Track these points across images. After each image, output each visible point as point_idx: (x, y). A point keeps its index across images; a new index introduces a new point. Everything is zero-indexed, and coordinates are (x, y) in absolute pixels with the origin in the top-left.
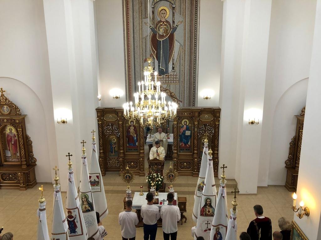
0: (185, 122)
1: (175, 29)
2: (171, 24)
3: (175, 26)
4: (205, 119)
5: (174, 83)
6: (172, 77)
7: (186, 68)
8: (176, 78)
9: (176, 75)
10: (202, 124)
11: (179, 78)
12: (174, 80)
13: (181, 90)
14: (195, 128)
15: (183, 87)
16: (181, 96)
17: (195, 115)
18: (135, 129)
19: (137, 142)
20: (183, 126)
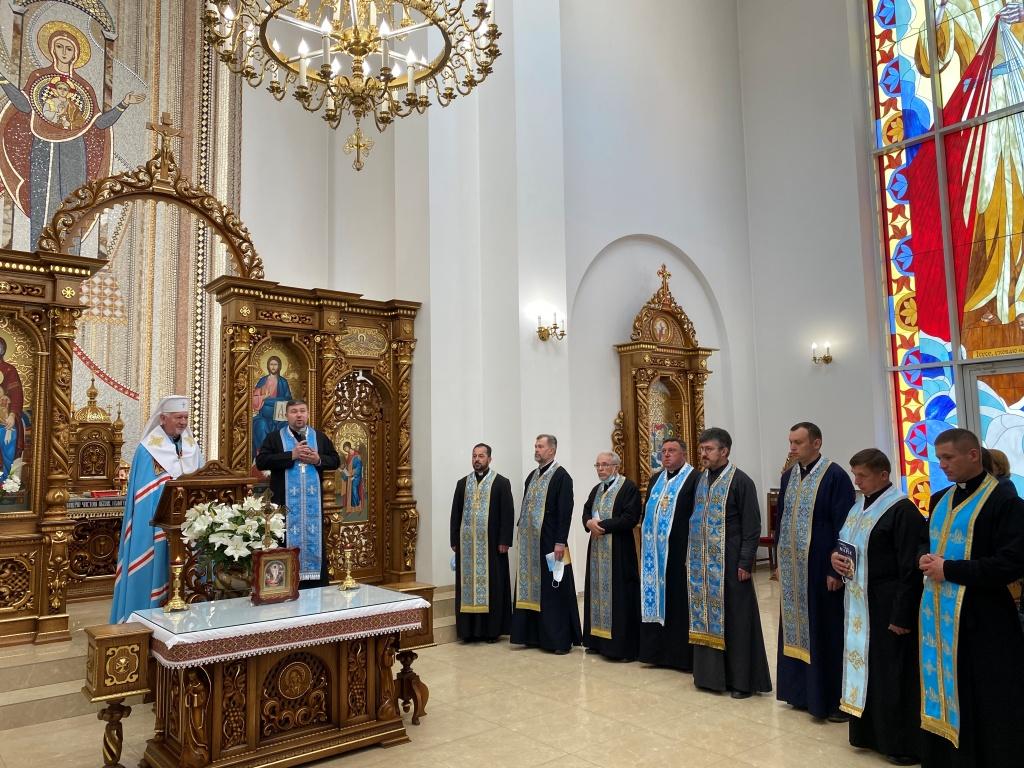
0: (274, 362)
1: (112, 116)
2: (99, 92)
3: (114, 103)
4: (358, 348)
5: (104, 315)
6: (93, 294)
7: (160, 261)
8: (113, 298)
9: (114, 287)
10: (348, 368)
11: (125, 299)
12: (104, 305)
13: (134, 346)
14: (326, 380)
15: (144, 335)
16: (133, 374)
17: (325, 323)
18: (11, 386)
19: (15, 459)
20: (263, 380)
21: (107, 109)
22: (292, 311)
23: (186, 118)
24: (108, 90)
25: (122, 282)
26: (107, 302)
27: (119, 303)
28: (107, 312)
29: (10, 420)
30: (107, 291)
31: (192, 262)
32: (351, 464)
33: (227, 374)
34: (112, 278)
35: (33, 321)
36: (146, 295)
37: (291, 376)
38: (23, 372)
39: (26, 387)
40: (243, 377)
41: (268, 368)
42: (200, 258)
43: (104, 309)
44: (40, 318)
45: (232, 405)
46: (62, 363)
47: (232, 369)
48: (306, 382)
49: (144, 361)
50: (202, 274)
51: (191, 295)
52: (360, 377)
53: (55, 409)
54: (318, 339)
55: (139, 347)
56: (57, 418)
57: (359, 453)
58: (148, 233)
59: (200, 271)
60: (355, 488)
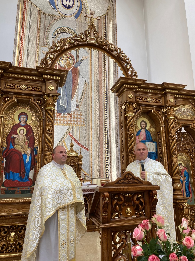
0: (143, 123)
1: (79, 63)
2: (75, 57)
3: (79, 59)
4: (183, 115)
5: (78, 124)
6: (75, 117)
7: (93, 106)
8: (80, 118)
9: (81, 115)
10: (179, 125)
11: (84, 119)
12: (78, 121)
13: (87, 134)
14: (171, 131)
15: (90, 130)
16: (87, 143)
17: (168, 102)
18: (30, 135)
19: (30, 170)
20: (139, 132)
21: (77, 62)
22: (151, 97)
23: (100, 60)
24: (78, 56)
25: (83, 113)
26: (79, 120)
27: (82, 120)
28: (79, 123)
29: (29, 151)
30: (79, 116)
31: (103, 105)
32: (183, 174)
33: (123, 128)
34: (80, 112)
35: (38, 103)
36: (90, 117)
37: (152, 130)
38: (35, 129)
39: (36, 136)
40: (132, 128)
41: (141, 126)
42: (106, 103)
43: (78, 122)
44: (41, 102)
45: (127, 143)
46: (49, 122)
47: (126, 125)
48: (160, 132)
49: (90, 138)
50: (107, 108)
51: (103, 115)
52: (183, 131)
53: (46, 144)
54: (164, 110)
55: (88, 134)
56: (46, 149)
57: (187, 169)
58: (90, 98)
59: (106, 107)
60: (187, 187)
